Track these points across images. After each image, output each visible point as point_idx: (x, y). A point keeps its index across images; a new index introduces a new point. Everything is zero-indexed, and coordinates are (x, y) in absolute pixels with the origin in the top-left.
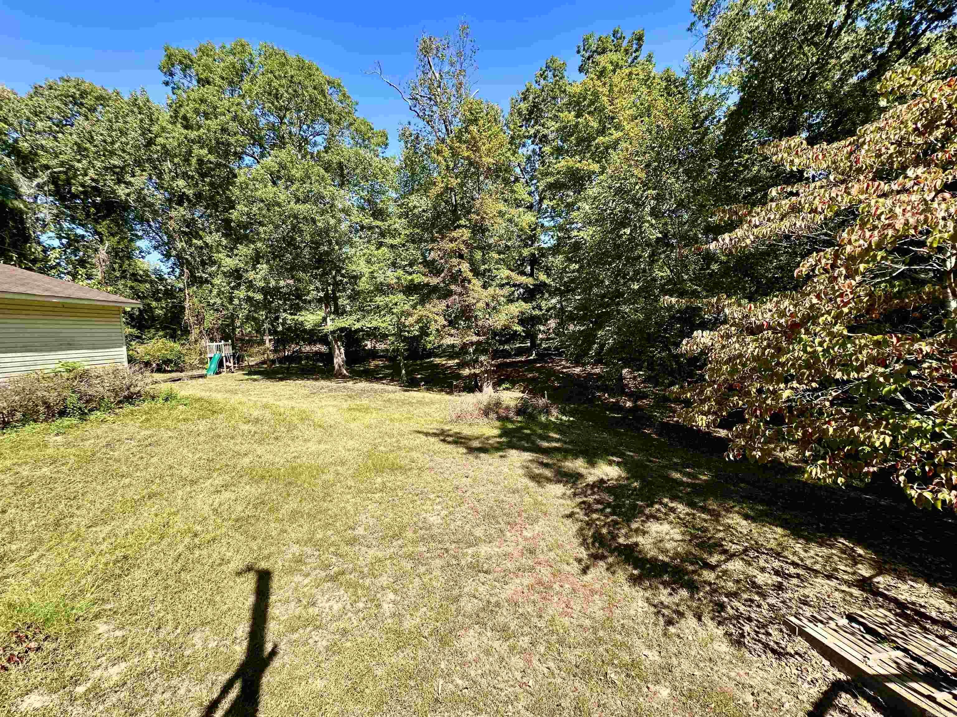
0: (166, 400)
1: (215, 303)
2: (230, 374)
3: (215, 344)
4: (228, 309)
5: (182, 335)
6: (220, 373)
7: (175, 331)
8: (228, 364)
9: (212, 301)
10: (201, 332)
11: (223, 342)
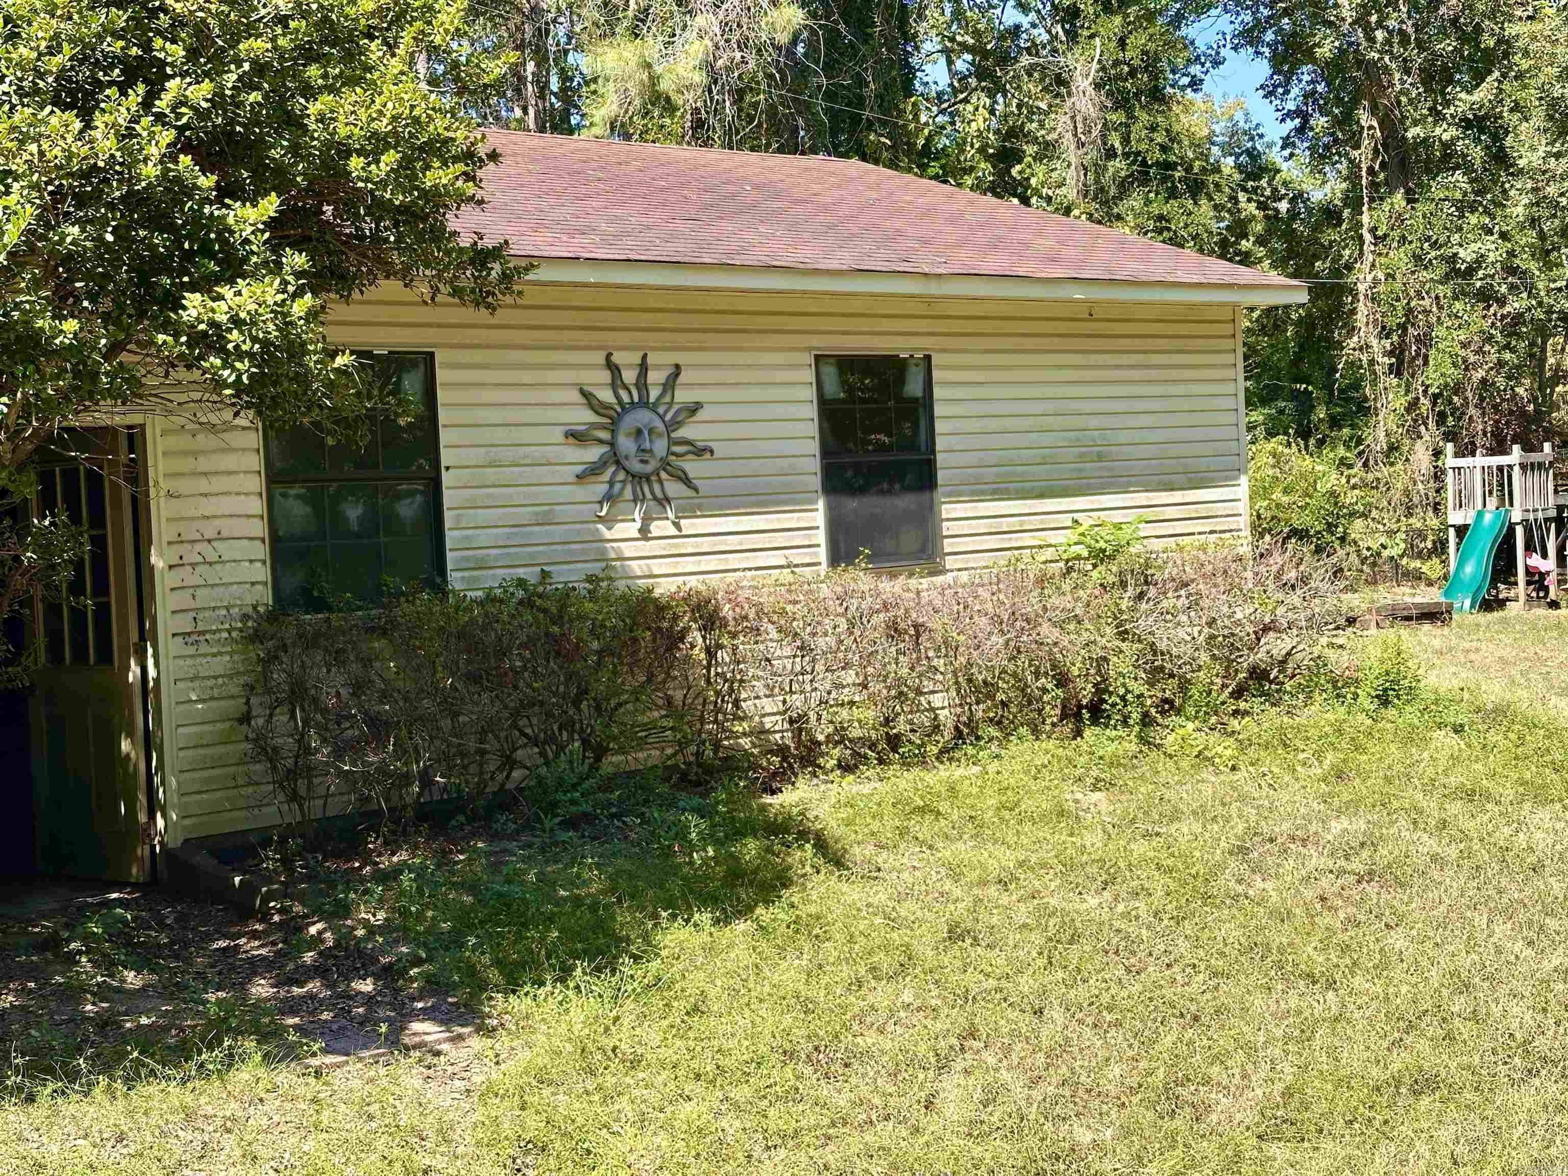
0: (1384, 700)
1: (1480, 260)
2: (1542, 612)
3: (1480, 460)
4: (1531, 290)
5: (1335, 422)
6: (1501, 604)
7: (1305, 404)
8: (1535, 561)
9: (1466, 254)
10: (1413, 405)
11: (1516, 455)
